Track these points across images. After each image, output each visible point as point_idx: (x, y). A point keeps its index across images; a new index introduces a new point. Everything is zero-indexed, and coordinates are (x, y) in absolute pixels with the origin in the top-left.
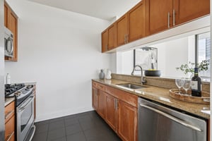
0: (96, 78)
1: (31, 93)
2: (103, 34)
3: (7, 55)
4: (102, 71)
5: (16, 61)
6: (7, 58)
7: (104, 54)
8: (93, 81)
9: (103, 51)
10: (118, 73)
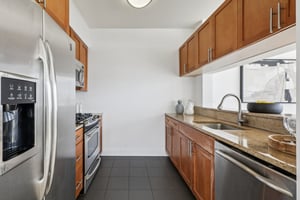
0: (172, 112)
1: (97, 123)
2: (181, 50)
3: (79, 85)
4: (179, 102)
5: (86, 90)
6: (78, 89)
7: (183, 78)
8: (166, 116)
9: (181, 74)
10: (204, 106)
